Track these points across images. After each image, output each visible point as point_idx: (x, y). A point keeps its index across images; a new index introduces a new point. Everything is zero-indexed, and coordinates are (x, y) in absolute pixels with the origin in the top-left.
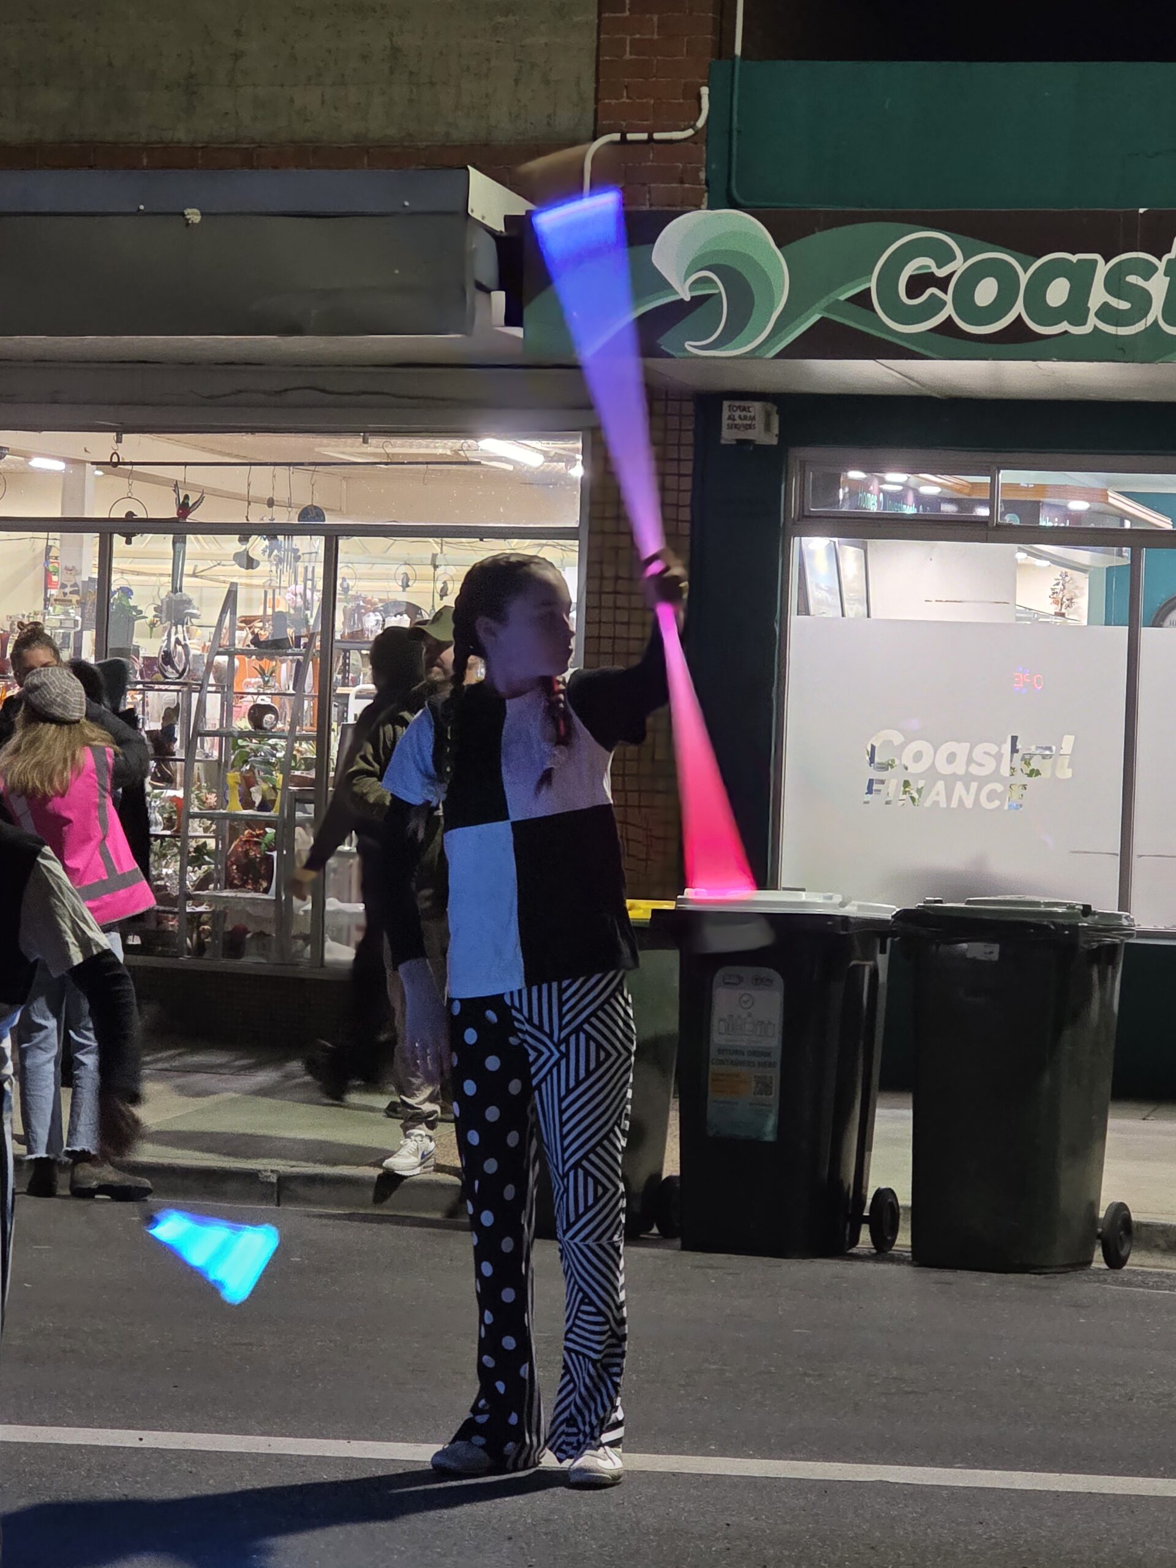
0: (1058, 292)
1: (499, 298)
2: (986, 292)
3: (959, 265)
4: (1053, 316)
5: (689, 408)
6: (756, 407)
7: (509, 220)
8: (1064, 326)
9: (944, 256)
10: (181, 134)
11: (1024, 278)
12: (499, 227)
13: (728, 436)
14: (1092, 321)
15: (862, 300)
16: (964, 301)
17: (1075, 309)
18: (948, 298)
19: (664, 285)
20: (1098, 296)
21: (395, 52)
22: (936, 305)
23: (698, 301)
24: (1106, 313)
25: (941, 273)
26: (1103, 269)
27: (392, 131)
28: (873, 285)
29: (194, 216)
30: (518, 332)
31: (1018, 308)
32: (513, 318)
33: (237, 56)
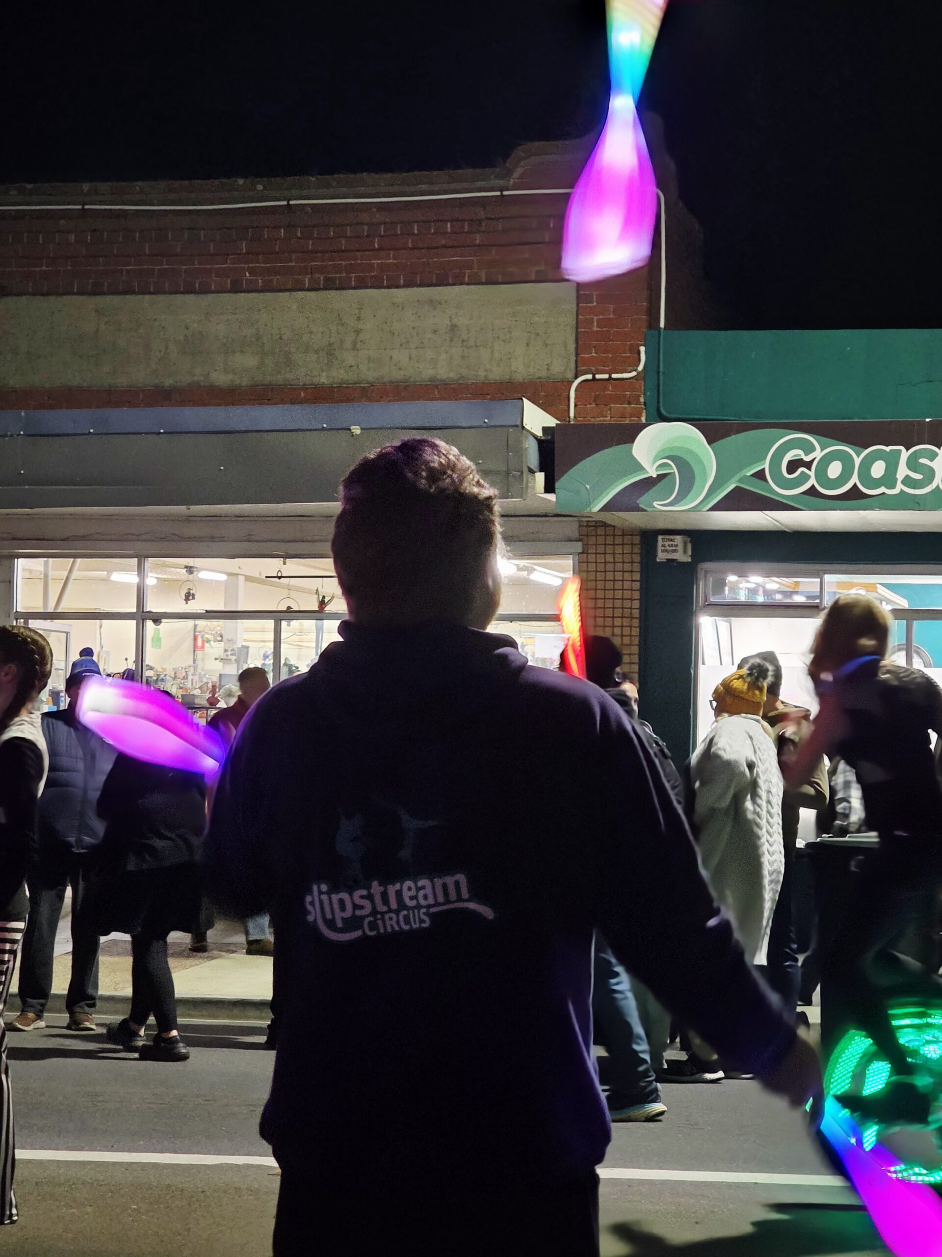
0: (878, 469)
1: (540, 477)
2: (835, 470)
3: (818, 454)
4: (877, 483)
5: (637, 540)
6: (678, 539)
7: (545, 430)
8: (882, 490)
9: (809, 449)
10: (324, 380)
11: (857, 461)
12: (539, 433)
13: (661, 556)
14: (899, 487)
15: (760, 475)
16: (821, 474)
17: (889, 479)
18: (812, 473)
19: (640, 468)
20: (903, 471)
21: (453, 328)
22: (805, 478)
23: (661, 477)
24: (907, 481)
25: (807, 459)
26: (905, 454)
27: (452, 375)
28: (766, 466)
29: (356, 430)
30: (552, 497)
31: (855, 479)
32: (550, 487)
33: (358, 332)
